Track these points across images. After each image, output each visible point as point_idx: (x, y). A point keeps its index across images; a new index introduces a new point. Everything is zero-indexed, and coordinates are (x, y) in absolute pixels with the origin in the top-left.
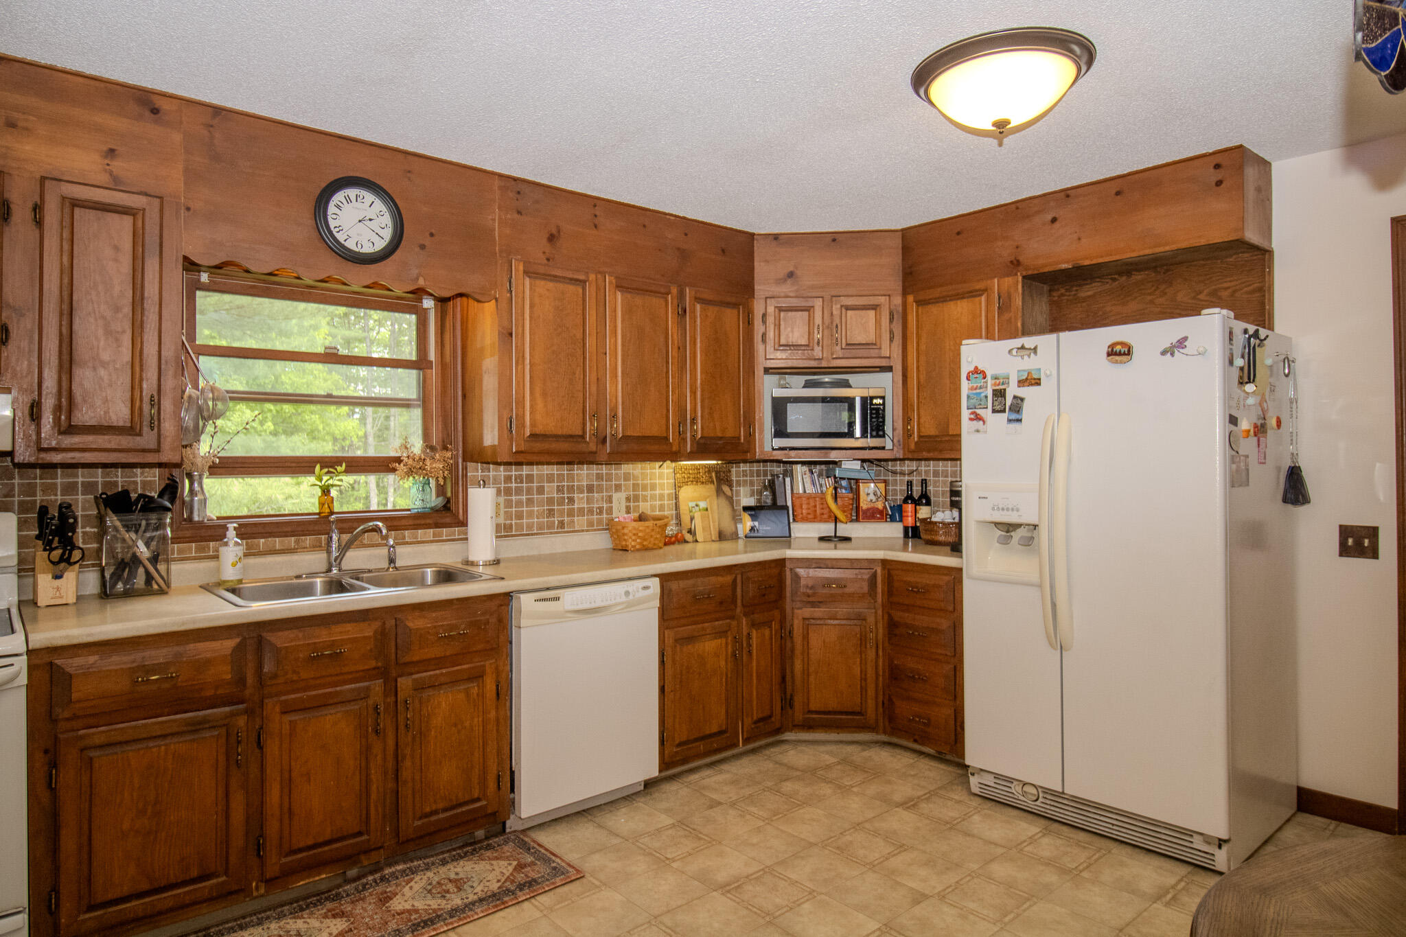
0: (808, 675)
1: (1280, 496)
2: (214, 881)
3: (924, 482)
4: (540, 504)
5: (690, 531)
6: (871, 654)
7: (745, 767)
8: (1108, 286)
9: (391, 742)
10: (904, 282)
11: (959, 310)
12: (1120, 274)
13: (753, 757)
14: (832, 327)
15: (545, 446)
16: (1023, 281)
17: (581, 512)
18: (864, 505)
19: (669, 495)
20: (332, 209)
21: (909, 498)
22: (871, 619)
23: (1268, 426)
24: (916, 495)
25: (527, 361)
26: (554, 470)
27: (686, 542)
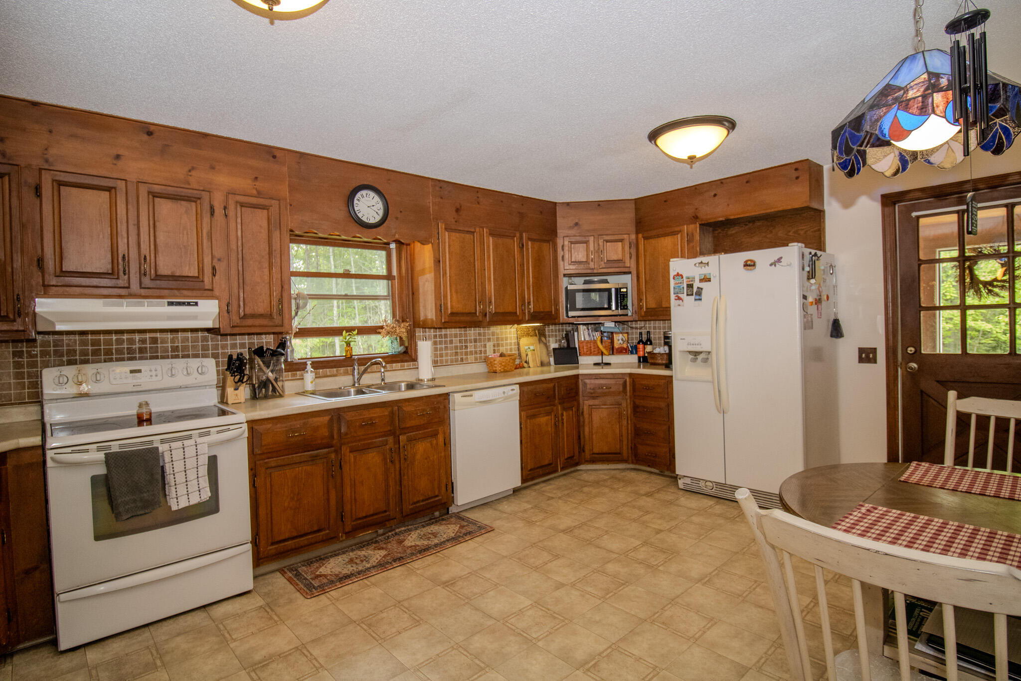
0: (592, 435)
1: (829, 334)
2: (324, 533)
3: (649, 333)
4: (451, 349)
5: (526, 362)
6: (625, 422)
7: (563, 482)
8: (743, 229)
9: (397, 466)
10: (636, 227)
11: (667, 242)
12: (749, 222)
13: (565, 477)
14: (599, 251)
15: (457, 318)
16: (700, 227)
17: (471, 353)
18: (616, 346)
19: (514, 343)
20: (356, 201)
21: (640, 341)
22: (624, 405)
23: (823, 299)
24: (644, 340)
25: (448, 275)
26: (457, 331)
27: (524, 367)
